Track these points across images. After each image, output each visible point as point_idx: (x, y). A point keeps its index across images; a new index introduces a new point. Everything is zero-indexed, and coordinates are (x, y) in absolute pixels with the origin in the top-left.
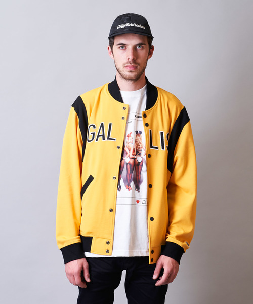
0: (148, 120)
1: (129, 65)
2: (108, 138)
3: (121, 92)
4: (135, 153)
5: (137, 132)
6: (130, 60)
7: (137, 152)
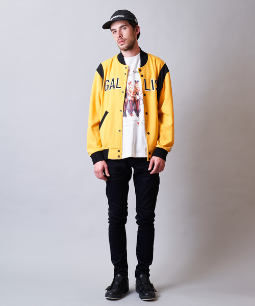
0: (142, 73)
3: (124, 58)
4: (135, 94)
5: (135, 81)
7: (136, 93)
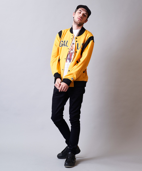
1: (79, 18)
2: (66, 46)
5: (73, 43)
6: (81, 16)
7: (72, 50)
